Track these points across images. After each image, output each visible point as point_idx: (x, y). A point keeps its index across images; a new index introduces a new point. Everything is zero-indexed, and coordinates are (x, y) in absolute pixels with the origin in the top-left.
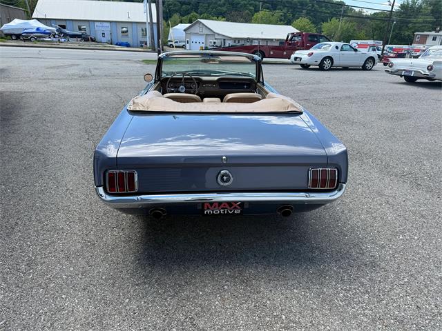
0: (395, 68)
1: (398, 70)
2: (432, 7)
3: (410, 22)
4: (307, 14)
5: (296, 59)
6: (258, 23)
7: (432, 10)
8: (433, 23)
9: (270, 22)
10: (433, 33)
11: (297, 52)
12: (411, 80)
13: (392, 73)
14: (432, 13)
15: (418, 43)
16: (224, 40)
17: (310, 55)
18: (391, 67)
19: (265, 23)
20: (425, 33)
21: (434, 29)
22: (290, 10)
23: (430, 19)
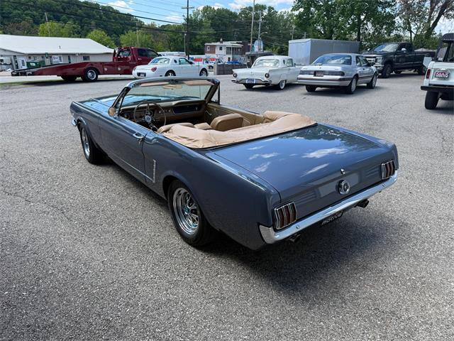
0: (240, 78)
1: (242, 80)
2: (210, 21)
3: (197, 34)
4: (97, 26)
5: (139, 74)
6: (47, 36)
7: (211, 23)
8: (215, 35)
9: (61, 35)
10: (218, 43)
11: (138, 67)
12: (249, 86)
13: (238, 82)
14: (212, 26)
15: (209, 53)
16: (15, 56)
17: (154, 69)
18: (236, 77)
19: (55, 36)
20: (213, 44)
21: (218, 40)
22: (77, 22)
23: (212, 31)
